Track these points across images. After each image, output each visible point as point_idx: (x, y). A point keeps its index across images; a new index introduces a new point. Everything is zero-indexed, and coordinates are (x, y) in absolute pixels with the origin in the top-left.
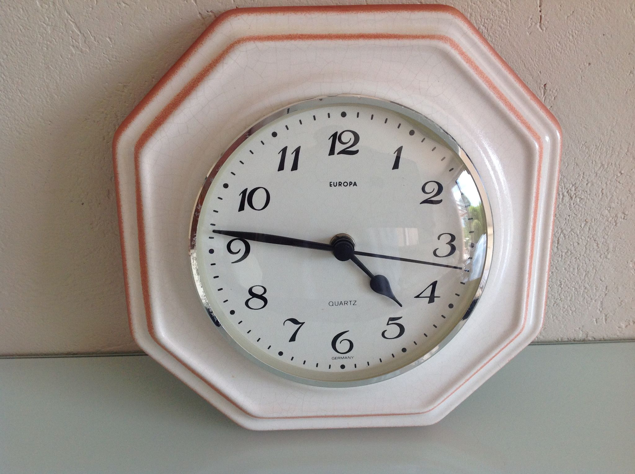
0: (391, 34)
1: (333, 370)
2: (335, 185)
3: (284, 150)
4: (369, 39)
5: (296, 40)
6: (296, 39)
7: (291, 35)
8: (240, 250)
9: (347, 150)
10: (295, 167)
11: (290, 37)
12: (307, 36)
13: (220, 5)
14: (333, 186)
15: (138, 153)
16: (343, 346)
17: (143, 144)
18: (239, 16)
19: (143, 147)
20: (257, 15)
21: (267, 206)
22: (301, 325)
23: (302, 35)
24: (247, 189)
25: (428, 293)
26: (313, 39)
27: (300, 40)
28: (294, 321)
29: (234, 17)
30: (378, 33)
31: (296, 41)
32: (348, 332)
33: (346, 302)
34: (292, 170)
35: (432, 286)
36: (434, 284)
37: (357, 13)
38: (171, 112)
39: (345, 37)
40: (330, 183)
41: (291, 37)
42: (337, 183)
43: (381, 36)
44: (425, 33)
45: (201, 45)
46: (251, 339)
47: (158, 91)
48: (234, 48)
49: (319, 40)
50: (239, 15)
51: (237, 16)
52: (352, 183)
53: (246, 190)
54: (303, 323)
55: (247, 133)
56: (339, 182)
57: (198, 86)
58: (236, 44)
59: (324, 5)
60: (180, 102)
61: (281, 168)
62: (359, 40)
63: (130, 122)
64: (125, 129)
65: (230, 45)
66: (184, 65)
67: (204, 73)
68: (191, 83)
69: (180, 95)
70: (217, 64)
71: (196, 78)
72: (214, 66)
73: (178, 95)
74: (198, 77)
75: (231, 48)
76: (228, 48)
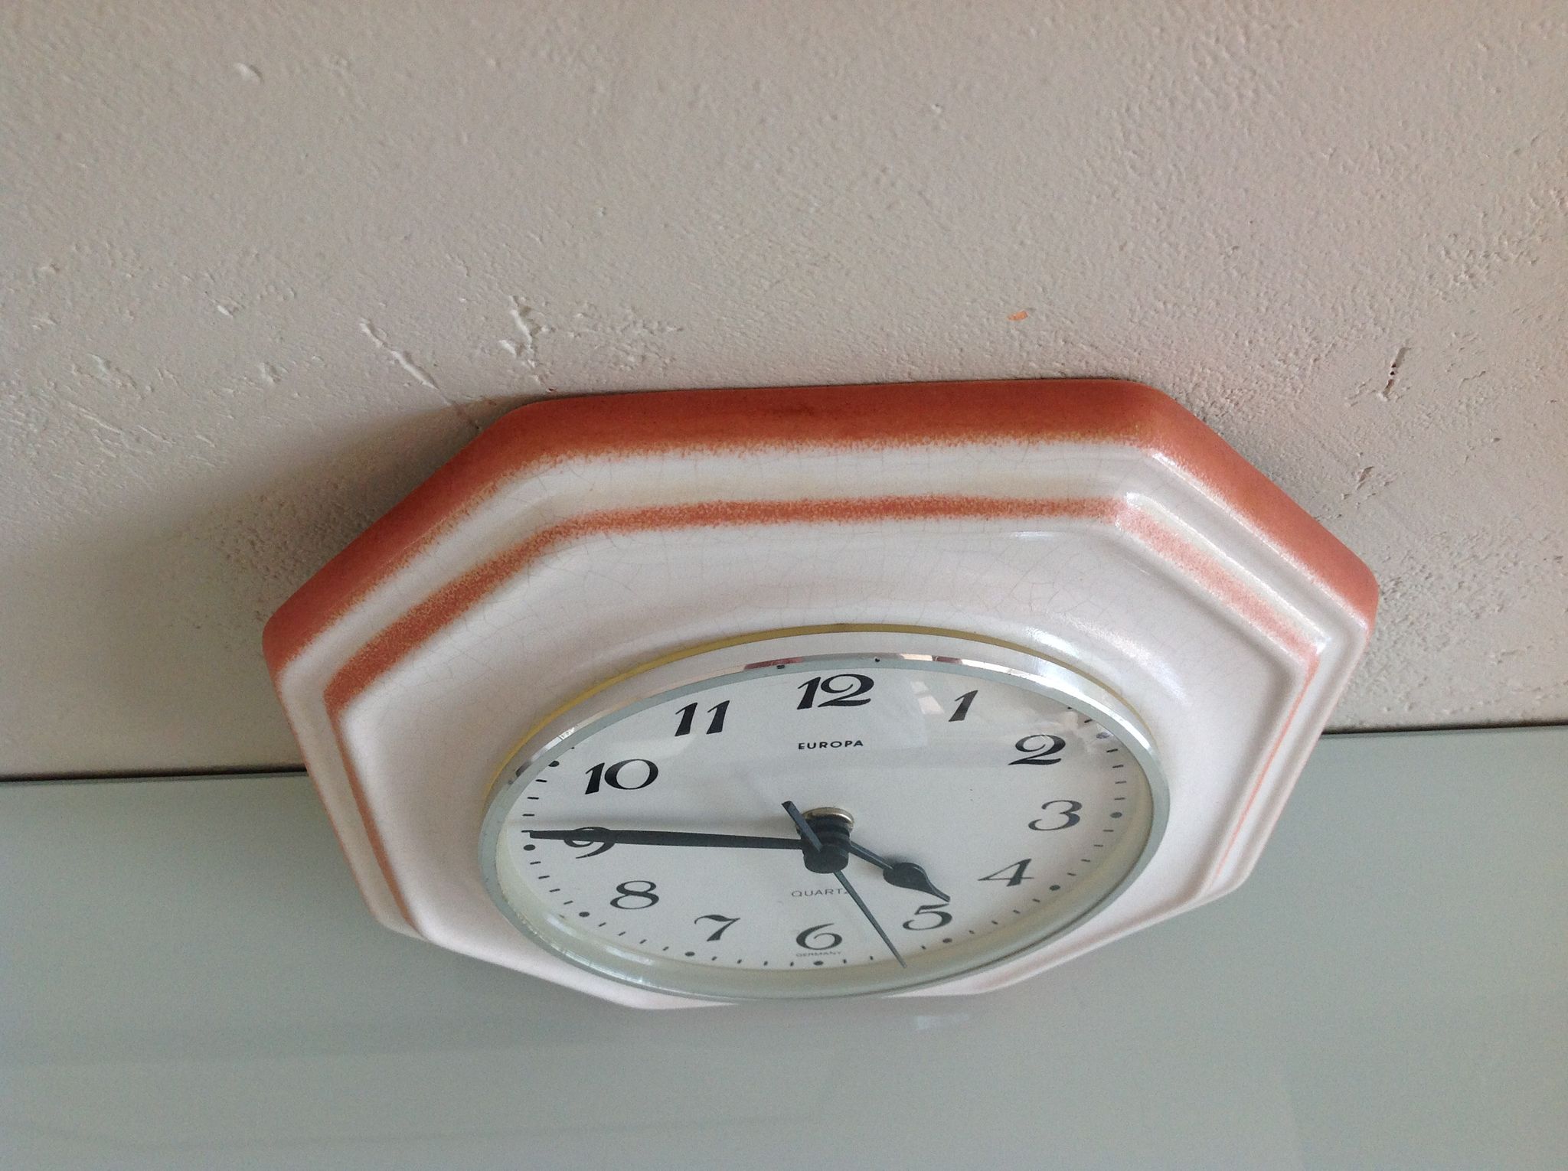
0: (969, 498)
1: (797, 967)
3: (690, 709)
4: (910, 518)
5: (718, 524)
6: (716, 522)
7: (703, 507)
9: (843, 700)
10: (716, 728)
11: (702, 512)
12: (747, 508)
16: (819, 941)
17: (346, 699)
18: (561, 465)
20: (610, 460)
21: (652, 781)
22: (729, 922)
23: (733, 506)
24: (603, 764)
25: (1011, 873)
26: (762, 521)
27: (728, 522)
28: (717, 918)
29: (547, 467)
30: (936, 493)
31: (717, 528)
32: (835, 925)
34: (710, 731)
35: (1019, 865)
36: (1024, 864)
37: (883, 449)
39: (847, 509)
41: (705, 513)
43: (941, 504)
44: (1060, 494)
48: (553, 545)
49: (776, 522)
50: (561, 461)
51: (555, 463)
53: (601, 765)
54: (736, 920)
57: (470, 610)
58: (559, 535)
61: (683, 731)
62: (883, 522)
65: (544, 532)
66: (425, 549)
67: (480, 581)
68: (448, 592)
69: (422, 611)
70: (513, 573)
71: (460, 584)
72: (504, 574)
73: (419, 609)
74: (466, 585)
75: (546, 543)
76: (538, 540)
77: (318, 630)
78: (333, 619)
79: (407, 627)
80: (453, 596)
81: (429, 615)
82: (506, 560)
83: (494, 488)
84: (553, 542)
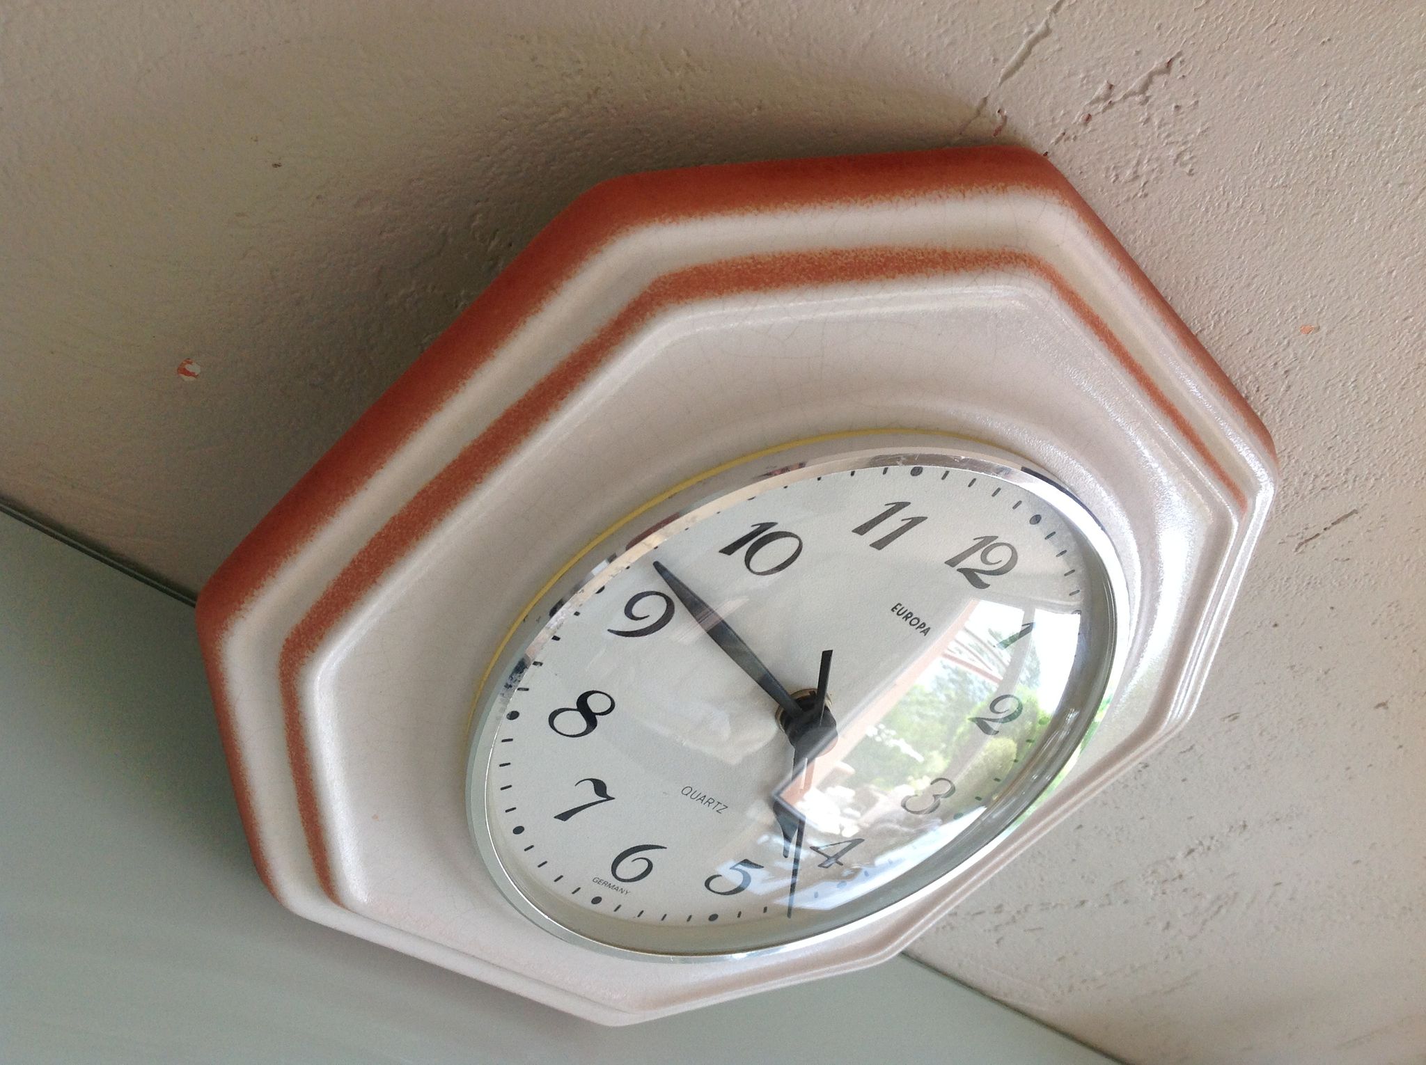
1: (577, 898)
2: (900, 613)
3: (900, 506)
8: (648, 616)
9: (977, 574)
10: (879, 545)
13: (1032, 123)
14: (896, 611)
15: (659, 304)
16: (630, 868)
17: (687, 298)
19: (682, 303)
21: (770, 574)
22: (604, 799)
24: (776, 524)
28: (600, 787)
32: (664, 849)
33: (711, 801)
34: (873, 545)
38: (798, 279)
40: (899, 604)
42: (906, 610)
45: (960, 195)
46: (498, 777)
47: (802, 205)
48: (1015, 267)
52: (924, 626)
53: (772, 524)
54: (610, 798)
55: (904, 457)
56: (910, 613)
57: (894, 280)
58: (1022, 263)
59: (1152, 280)
60: (831, 277)
61: (861, 530)
63: (690, 216)
64: (667, 221)
65: (1011, 253)
66: (898, 201)
67: (922, 261)
68: (879, 253)
69: (840, 258)
70: (961, 270)
71: (897, 254)
72: (952, 267)
73: (836, 254)
74: (904, 257)
75: (1009, 262)
76: (1003, 256)
77: (719, 211)
78: (746, 210)
79: (813, 263)
80: (883, 260)
81: (846, 264)
82: (960, 257)
83: (1004, 188)
84: (1016, 266)
